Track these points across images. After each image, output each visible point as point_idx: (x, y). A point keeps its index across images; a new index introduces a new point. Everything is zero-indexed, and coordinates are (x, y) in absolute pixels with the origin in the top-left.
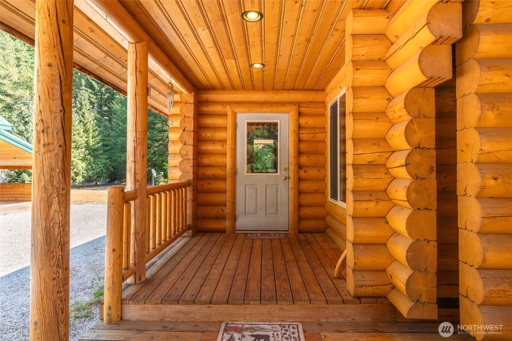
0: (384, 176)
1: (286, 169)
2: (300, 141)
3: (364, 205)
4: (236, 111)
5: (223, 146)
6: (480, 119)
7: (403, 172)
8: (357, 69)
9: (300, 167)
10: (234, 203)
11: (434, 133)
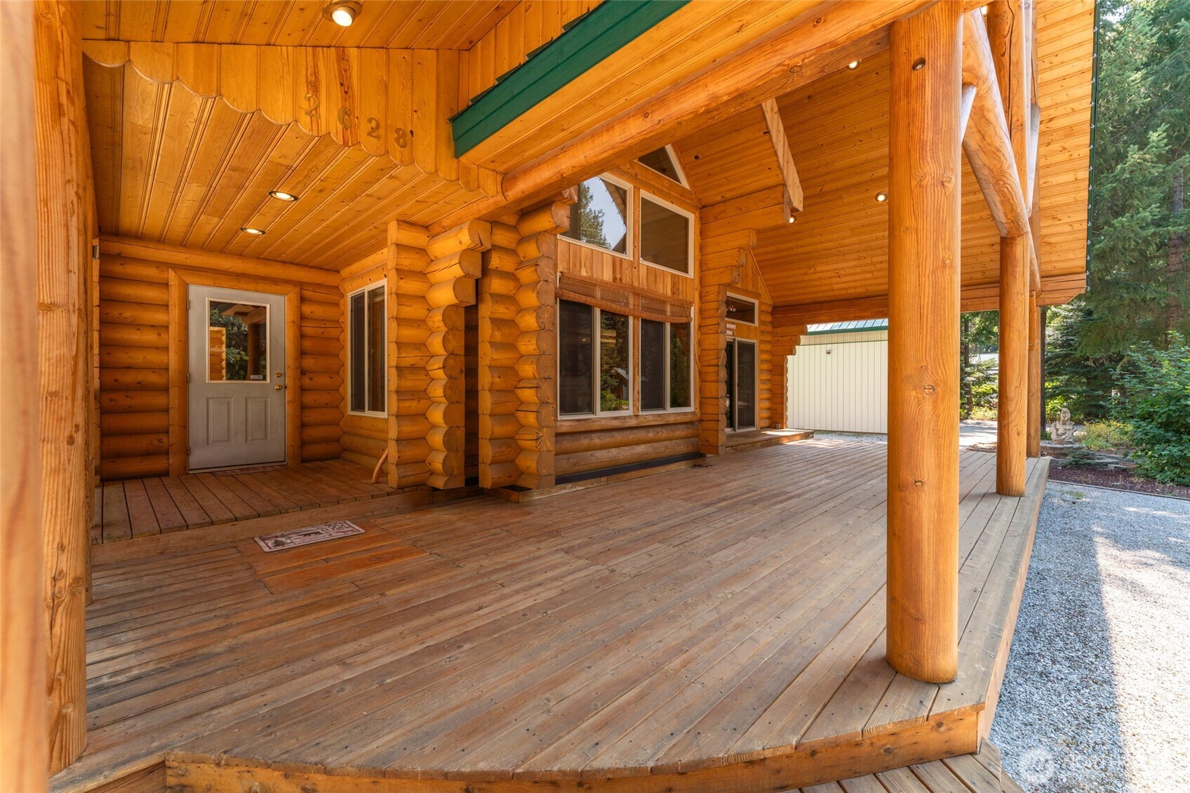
0: (424, 377)
1: (279, 375)
2: (302, 336)
3: (407, 404)
4: (187, 282)
5: (159, 334)
6: (491, 337)
7: (441, 374)
8: (401, 278)
9: (303, 372)
10: (185, 426)
11: (463, 343)
